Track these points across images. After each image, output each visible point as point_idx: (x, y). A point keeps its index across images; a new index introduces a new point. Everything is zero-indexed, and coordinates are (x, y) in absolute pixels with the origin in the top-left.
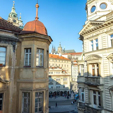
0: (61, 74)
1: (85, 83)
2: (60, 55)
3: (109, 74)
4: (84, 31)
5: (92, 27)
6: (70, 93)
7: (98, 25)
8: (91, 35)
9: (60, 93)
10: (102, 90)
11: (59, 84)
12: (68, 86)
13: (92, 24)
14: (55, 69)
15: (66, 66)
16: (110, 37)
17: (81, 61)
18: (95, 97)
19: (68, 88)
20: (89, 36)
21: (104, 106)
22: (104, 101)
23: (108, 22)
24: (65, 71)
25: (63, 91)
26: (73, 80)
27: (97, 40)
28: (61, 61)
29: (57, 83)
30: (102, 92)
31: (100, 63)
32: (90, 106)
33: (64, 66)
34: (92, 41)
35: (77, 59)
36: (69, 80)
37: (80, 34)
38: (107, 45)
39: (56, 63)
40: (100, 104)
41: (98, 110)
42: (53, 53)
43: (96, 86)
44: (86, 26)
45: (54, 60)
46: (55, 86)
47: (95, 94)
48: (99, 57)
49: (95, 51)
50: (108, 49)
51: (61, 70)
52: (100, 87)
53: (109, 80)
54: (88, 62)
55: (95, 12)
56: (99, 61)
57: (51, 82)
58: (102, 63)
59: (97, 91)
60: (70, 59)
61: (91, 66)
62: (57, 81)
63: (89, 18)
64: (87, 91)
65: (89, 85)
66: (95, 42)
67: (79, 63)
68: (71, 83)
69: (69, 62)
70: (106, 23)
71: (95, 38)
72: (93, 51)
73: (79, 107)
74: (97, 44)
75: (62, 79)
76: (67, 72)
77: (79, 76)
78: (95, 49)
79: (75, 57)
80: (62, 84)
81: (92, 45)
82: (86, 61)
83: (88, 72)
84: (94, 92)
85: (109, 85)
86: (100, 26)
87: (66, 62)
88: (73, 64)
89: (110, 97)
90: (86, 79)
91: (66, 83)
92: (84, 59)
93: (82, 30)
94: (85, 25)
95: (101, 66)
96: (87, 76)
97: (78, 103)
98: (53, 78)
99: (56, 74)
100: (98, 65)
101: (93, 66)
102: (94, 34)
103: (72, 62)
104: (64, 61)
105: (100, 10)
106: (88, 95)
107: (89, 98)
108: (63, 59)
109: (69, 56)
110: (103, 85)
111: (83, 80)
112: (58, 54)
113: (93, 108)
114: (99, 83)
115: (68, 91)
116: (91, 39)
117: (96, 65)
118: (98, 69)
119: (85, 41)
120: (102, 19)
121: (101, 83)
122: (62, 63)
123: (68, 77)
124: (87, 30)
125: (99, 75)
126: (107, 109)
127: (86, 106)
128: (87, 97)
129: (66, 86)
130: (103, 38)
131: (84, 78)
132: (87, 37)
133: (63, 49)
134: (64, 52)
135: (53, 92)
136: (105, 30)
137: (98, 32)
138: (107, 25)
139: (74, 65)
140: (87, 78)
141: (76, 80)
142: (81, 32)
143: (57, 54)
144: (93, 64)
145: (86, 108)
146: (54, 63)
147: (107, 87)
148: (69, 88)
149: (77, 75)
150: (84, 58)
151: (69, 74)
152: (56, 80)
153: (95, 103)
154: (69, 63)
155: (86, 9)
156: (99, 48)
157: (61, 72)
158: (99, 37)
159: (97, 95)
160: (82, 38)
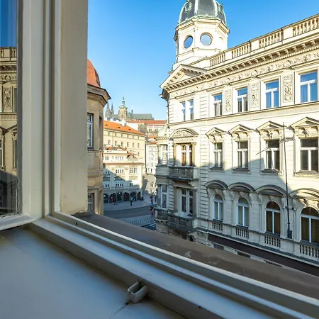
0: (125, 160)
1: (168, 178)
2: (123, 123)
3: (207, 161)
4: (171, 83)
5: (185, 77)
6: (142, 196)
7: (195, 75)
8: (182, 92)
9: (122, 197)
10: (195, 188)
11: (122, 179)
12: (138, 182)
13: (184, 70)
14: (113, 152)
15: (136, 145)
16: (213, 98)
17: (164, 138)
18: (184, 199)
19: (137, 186)
20: (179, 93)
21: (197, 213)
22: (197, 205)
23: (212, 72)
24: (133, 155)
25: (129, 192)
26: (149, 172)
27: (191, 102)
28: (125, 136)
29: (117, 178)
30: (196, 190)
31: (196, 144)
32: (176, 214)
33: (131, 145)
34: (184, 103)
35: (156, 132)
36: (140, 171)
37: (162, 87)
38: (207, 113)
39: (115, 139)
40: (191, 211)
41: (187, 220)
42: (109, 119)
43: (186, 182)
44: (174, 74)
45: (111, 134)
46: (112, 184)
47: (184, 196)
48: (193, 133)
49: (189, 122)
50: (210, 119)
51: (126, 152)
52: (193, 184)
53: (207, 172)
54: (176, 141)
55: (190, 48)
56: (194, 140)
57: (107, 177)
58: (198, 144)
59: (188, 189)
60: (142, 132)
61: (179, 148)
62: (118, 174)
63: (180, 59)
64: (172, 190)
65: (176, 180)
66: (188, 104)
67: (160, 142)
68: (143, 177)
69: (140, 138)
70: (208, 73)
71: (190, 98)
72: (185, 122)
73: (158, 218)
74: (192, 110)
75: (126, 169)
76: (137, 156)
77: (160, 166)
78: (188, 118)
79: (153, 129)
80: (127, 179)
81: (184, 111)
82: (172, 139)
83: (174, 159)
84: (184, 192)
85: (207, 180)
86: (199, 77)
87: (136, 137)
88: (147, 143)
89: (207, 199)
90: (172, 170)
91: (136, 178)
92: (168, 136)
93: (168, 81)
94: (172, 71)
95: (196, 149)
96: (173, 166)
97: (156, 212)
98: (109, 168)
99: (115, 161)
100: (191, 147)
101: (184, 148)
102: (188, 91)
103: (147, 138)
104: (131, 137)
105: (201, 46)
106: (173, 197)
107: (175, 203)
108: (129, 132)
109: (141, 125)
110: (197, 180)
111: (165, 172)
112: (120, 121)
113: (180, 218)
114: (192, 177)
115: (137, 192)
116: (182, 100)
117: (188, 147)
118: (191, 153)
119: (171, 102)
120: (202, 65)
121: (194, 177)
122: (128, 140)
123: (139, 167)
124: (176, 81)
125: (192, 164)
126: (202, 217)
127: (169, 215)
128: (171, 200)
129: (134, 183)
130: (202, 100)
131: (167, 169)
132: (176, 95)
133: (129, 111)
134: (131, 117)
135: (110, 194)
136: (206, 85)
137: (194, 89)
138: (210, 77)
139: (151, 143)
140: (173, 168)
141: (154, 172)
142: (165, 84)
143: (117, 121)
144: (183, 145)
145: (169, 217)
146: (110, 138)
147: (204, 183)
148: (140, 188)
149: (156, 162)
150: (170, 133)
151: (140, 161)
152: (114, 172)
153: (184, 210)
154: (142, 140)
155: (176, 39)
156: (195, 117)
157: (125, 156)
158: (196, 97)
159: (188, 197)
160: (166, 95)
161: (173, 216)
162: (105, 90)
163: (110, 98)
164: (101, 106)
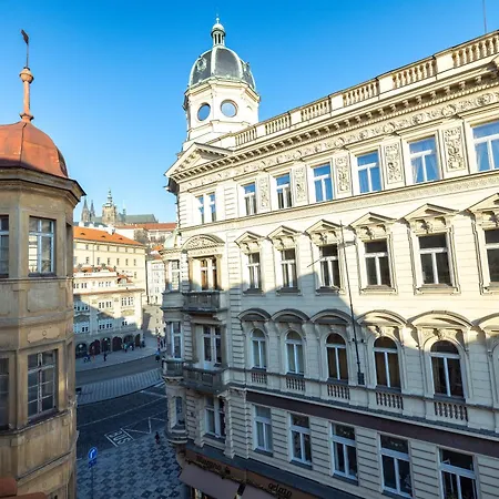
0: (114, 286)
1: (181, 310)
2: (109, 229)
3: (239, 281)
4: (180, 169)
5: (201, 161)
6: (141, 340)
7: (215, 158)
8: (198, 182)
9: (111, 344)
10: (223, 323)
11: (109, 317)
12: (135, 319)
13: (200, 151)
14: (94, 274)
15: (131, 263)
16: (242, 190)
17: (174, 250)
18: (207, 341)
19: (134, 325)
20: (194, 184)
21: (228, 360)
22: (228, 349)
23: (240, 153)
24: (127, 278)
25: (122, 336)
26: (152, 301)
27: (212, 195)
28: (113, 249)
29: (102, 316)
30: (225, 326)
31: (221, 256)
32: (197, 366)
33: (122, 262)
34: (201, 198)
35: (162, 240)
36: (138, 302)
37: (168, 175)
38: (235, 211)
39: (97, 254)
40: (219, 359)
41: (213, 373)
42: (86, 224)
43: (209, 315)
44: (185, 157)
45: (91, 246)
46: (93, 325)
47: (207, 336)
48: (217, 241)
49: (209, 225)
50: (240, 220)
51: (115, 274)
52: (220, 317)
53: (239, 297)
54: (192, 254)
55: (207, 121)
56: (219, 250)
57: (83, 315)
58: (225, 256)
59: (213, 325)
60: (141, 241)
61: (197, 264)
62: (102, 310)
63: (193, 135)
64: (189, 329)
65: (194, 313)
66: (207, 199)
67: (167, 257)
68: (144, 310)
69: (138, 251)
70: (234, 155)
71: (210, 190)
72: (204, 225)
73: (168, 375)
74: (213, 207)
75: (116, 300)
76: (132, 280)
77: (168, 293)
78: (208, 219)
79: (157, 236)
80: (117, 315)
81: (202, 209)
82: (185, 252)
83: (190, 281)
84: (207, 330)
85: (240, 309)
86: (221, 160)
87: (131, 250)
88: (149, 257)
89: (241, 338)
90: (186, 298)
91: (132, 313)
92: (179, 246)
93: (176, 166)
94: (183, 153)
95: (223, 264)
96: (189, 291)
97: (165, 365)
98: (85, 300)
99: (97, 289)
100: (214, 261)
101: (204, 263)
102: (207, 180)
103: (148, 251)
104: (122, 249)
105: (222, 117)
106: (189, 339)
107: (194, 348)
108: (121, 242)
109: (139, 232)
110: (225, 310)
111: (176, 302)
112: (105, 226)
113: (202, 372)
114: (218, 307)
115: (135, 334)
116: (199, 193)
117: (210, 262)
118: (215, 271)
119: (183, 197)
120: (225, 143)
121: (222, 307)
122: (118, 255)
123: (137, 295)
124: (188, 166)
125: (216, 286)
126: (237, 366)
127: (185, 368)
128: (187, 344)
129: (129, 320)
130: (227, 192)
131: (179, 297)
132: (189, 187)
133: (120, 211)
134: (123, 220)
135: (89, 342)
136: (233, 173)
137: (215, 177)
138: (236, 161)
139: (154, 257)
140: (189, 295)
141: (160, 302)
142: (172, 171)
143: (100, 228)
144: (203, 259)
145: (186, 373)
146: (90, 254)
147: (235, 315)
148: (139, 327)
149: (163, 288)
150: (181, 242)
151: (138, 286)
152: (96, 306)
153: (208, 357)
154: (140, 254)
155: (187, 107)
156: (219, 218)
157: (114, 281)
158: (219, 190)
159: (213, 337)
160: (174, 187)
161: (191, 370)
162: (75, 182)
163: (84, 194)
164: (69, 207)
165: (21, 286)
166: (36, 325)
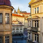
1: (31, 30)
14: (16, 22)
17: (30, 19)
18: (35, 37)
21: (40, 41)
22: (40, 39)
27: (38, 8)
30: (39, 34)
32: (33, 41)
35: (28, 16)
40: (38, 41)
42: (15, 13)
43: (36, 32)
48: (38, 17)
54: (33, 20)
58: (40, 20)
61: (34, 22)
65: (33, 31)
74: (38, 10)
78: (37, 13)
84: (35, 35)
87: (22, 18)
95: (39, 22)
106: (32, 36)
110: (39, 31)
115: (22, 33)
116: (35, 7)
119: (32, 8)
123: (23, 26)
124: (33, 2)
130: (41, 7)
132: (33, 6)
134: (21, 12)
156: (39, 12)
159: (37, 36)
160: (30, 6)
165: (4, 25)
166: (6, 32)
